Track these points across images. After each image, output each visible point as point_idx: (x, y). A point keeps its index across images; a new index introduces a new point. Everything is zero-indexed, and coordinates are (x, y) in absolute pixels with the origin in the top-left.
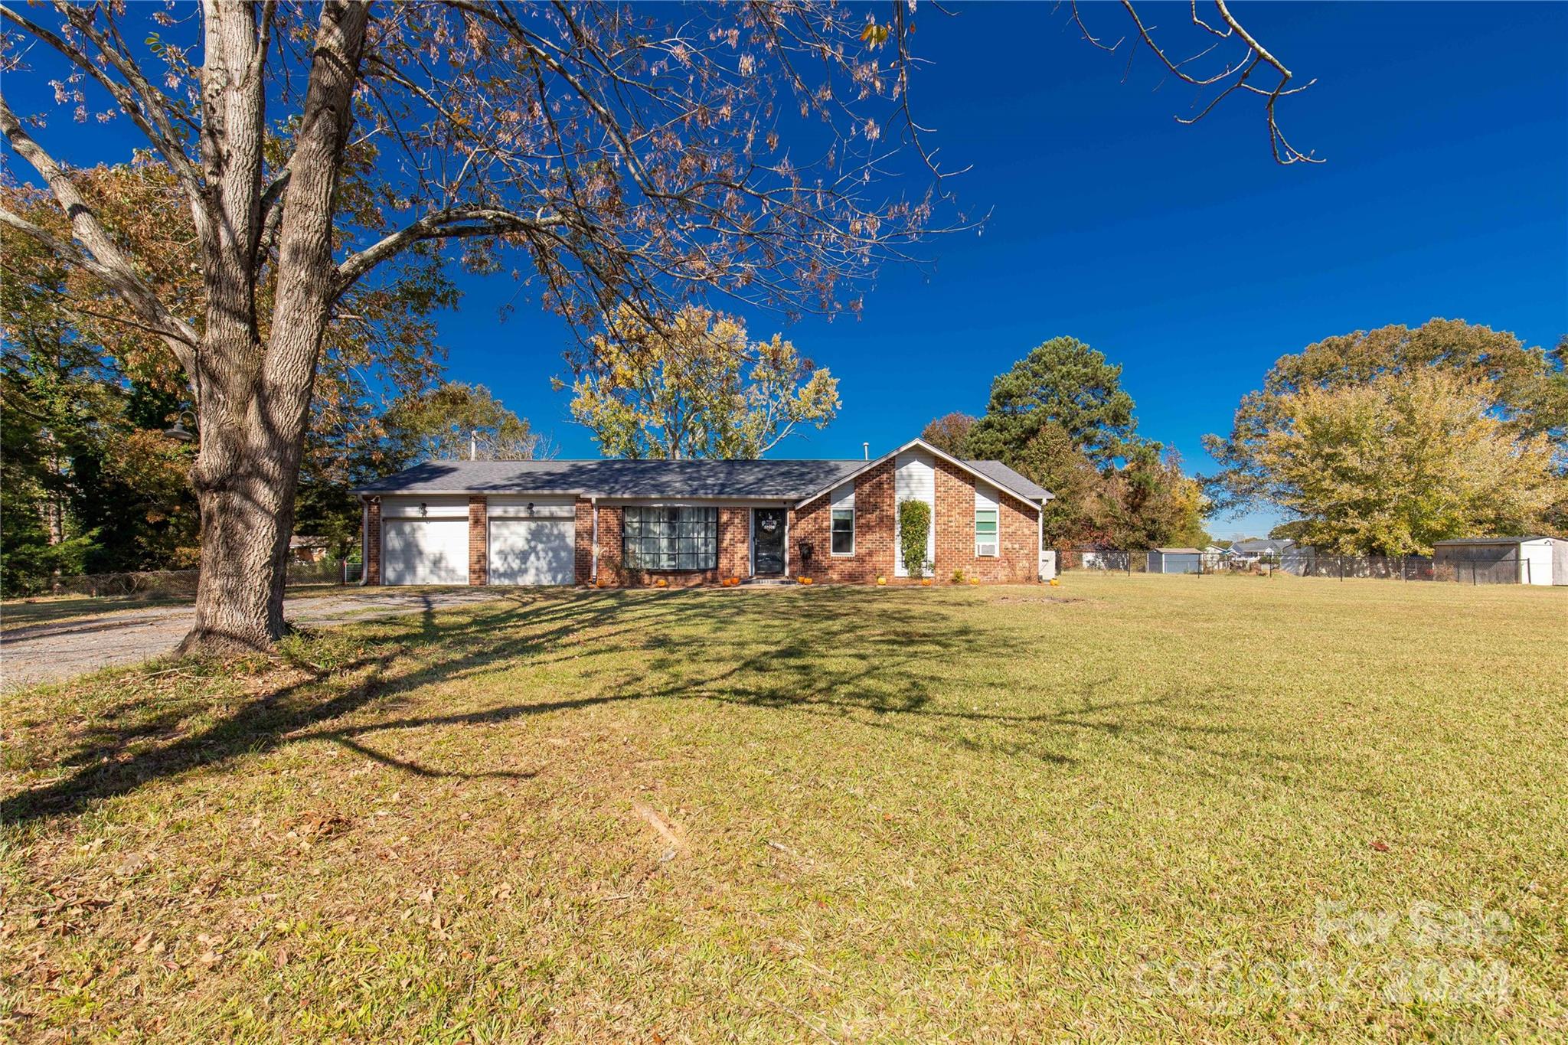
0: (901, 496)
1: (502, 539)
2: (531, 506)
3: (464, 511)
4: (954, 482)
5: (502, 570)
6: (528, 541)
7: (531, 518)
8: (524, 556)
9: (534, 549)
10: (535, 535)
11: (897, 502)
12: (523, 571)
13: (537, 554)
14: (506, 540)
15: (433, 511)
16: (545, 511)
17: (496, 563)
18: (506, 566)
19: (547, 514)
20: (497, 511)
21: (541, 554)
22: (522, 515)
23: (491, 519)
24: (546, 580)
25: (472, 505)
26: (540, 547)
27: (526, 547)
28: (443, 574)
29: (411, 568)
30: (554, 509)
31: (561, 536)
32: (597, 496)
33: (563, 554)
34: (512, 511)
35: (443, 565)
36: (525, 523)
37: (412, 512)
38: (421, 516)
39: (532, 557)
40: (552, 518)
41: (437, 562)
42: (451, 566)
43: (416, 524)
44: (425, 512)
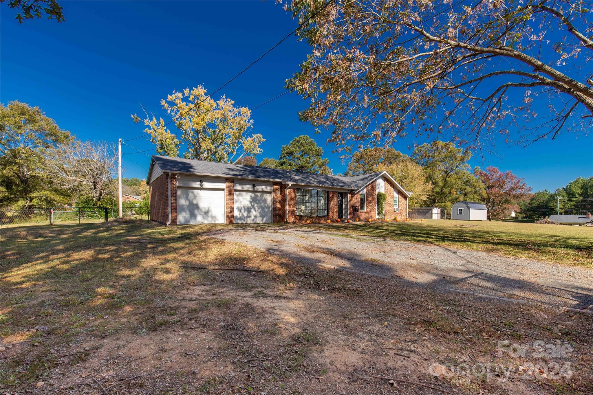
0: (377, 191)
1: (239, 202)
2: (254, 186)
3: (223, 186)
4: (390, 187)
5: (239, 216)
6: (251, 203)
7: (254, 191)
8: (249, 210)
9: (253, 206)
10: (254, 200)
11: (377, 193)
12: (249, 216)
13: (254, 208)
14: (241, 202)
15: (207, 185)
16: (259, 188)
17: (236, 213)
18: (241, 214)
19: (260, 190)
20: (239, 187)
21: (257, 209)
22: (251, 190)
23: (236, 190)
24: (259, 220)
25: (227, 183)
26: (256, 205)
27: (250, 205)
28: (210, 219)
29: (193, 216)
30: (264, 187)
31: (265, 201)
32: (292, 183)
33: (266, 210)
34: (246, 187)
35: (210, 213)
36: (250, 194)
37: (197, 184)
38: (200, 187)
39: (253, 210)
40: (263, 192)
41: (207, 213)
42: (214, 215)
43: (196, 191)
44: (202, 186)
